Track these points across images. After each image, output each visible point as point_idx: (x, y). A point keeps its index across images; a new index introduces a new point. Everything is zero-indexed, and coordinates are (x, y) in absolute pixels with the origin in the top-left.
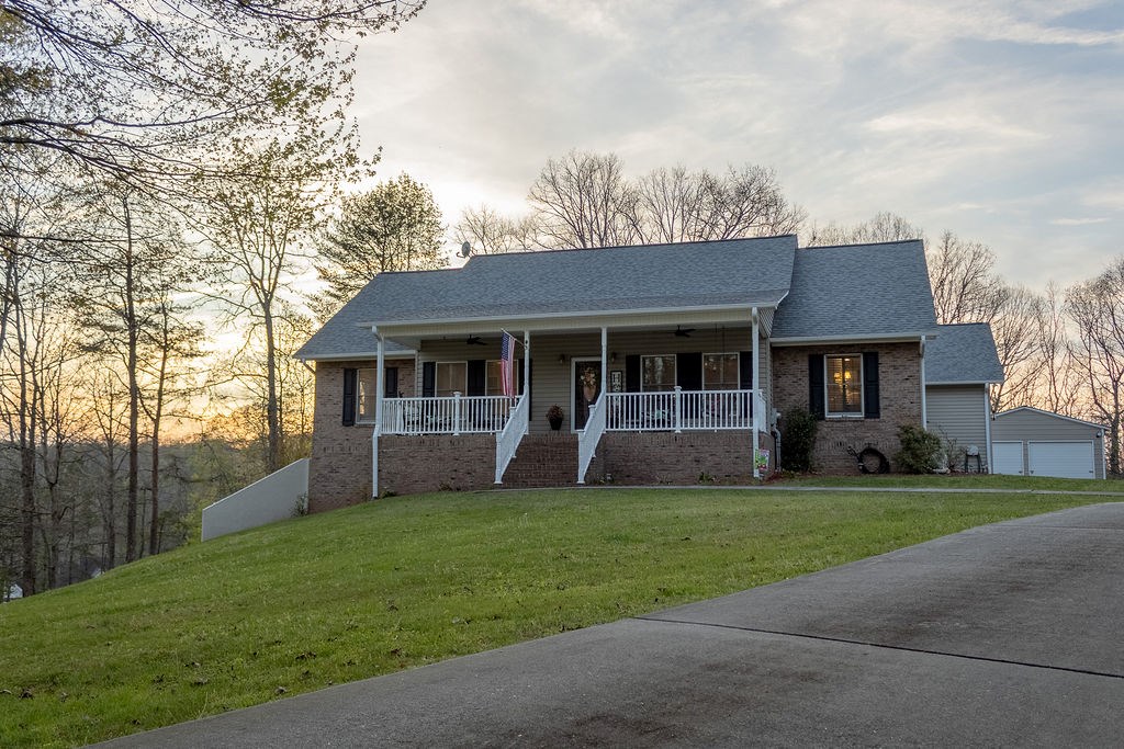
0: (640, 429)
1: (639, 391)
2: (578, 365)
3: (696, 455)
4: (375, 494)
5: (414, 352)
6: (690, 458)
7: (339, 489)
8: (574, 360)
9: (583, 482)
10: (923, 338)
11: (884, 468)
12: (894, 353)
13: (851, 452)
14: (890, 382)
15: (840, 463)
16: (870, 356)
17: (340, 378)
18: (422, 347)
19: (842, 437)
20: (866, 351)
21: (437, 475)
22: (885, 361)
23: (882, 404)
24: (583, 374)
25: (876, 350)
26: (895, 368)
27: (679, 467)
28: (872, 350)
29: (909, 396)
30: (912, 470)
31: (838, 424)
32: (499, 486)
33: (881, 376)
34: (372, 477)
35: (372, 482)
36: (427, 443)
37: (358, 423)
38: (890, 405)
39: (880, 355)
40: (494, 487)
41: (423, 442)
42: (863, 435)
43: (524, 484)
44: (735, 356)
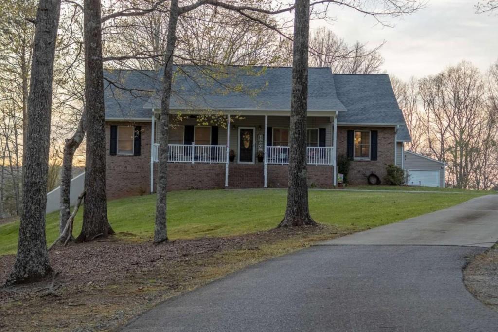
0: (282, 163)
1: (271, 145)
2: (242, 130)
3: (309, 175)
4: (152, 191)
8: (240, 128)
9: (266, 186)
10: (398, 126)
11: (378, 183)
12: (384, 131)
13: (364, 175)
14: (382, 145)
15: (359, 180)
16: (374, 132)
17: (109, 130)
19: (360, 169)
20: (372, 130)
21: (184, 182)
22: (380, 135)
23: (379, 154)
24: (244, 135)
26: (384, 138)
28: (375, 130)
29: (390, 151)
30: (393, 184)
31: (359, 163)
32: (227, 188)
33: (378, 142)
34: (150, 182)
35: (150, 184)
36: (179, 167)
37: (118, 154)
38: (382, 155)
39: (378, 132)
40: (224, 188)
41: (176, 166)
42: (370, 168)
43: (237, 187)
44: (317, 130)
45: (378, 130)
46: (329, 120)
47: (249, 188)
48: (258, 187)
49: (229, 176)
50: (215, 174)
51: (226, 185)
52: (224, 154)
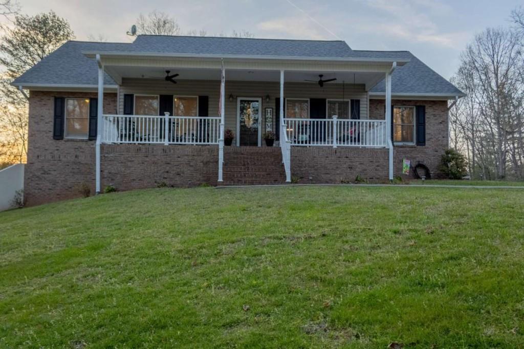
3: (351, 164)
4: (98, 190)
5: (116, 87)
6: (345, 166)
7: (50, 186)
8: (239, 99)
9: (290, 181)
11: (428, 176)
12: (434, 106)
14: (432, 125)
16: (420, 108)
17: (51, 103)
18: (123, 83)
19: (404, 157)
20: (418, 104)
21: (152, 175)
22: (429, 111)
23: (427, 137)
24: (245, 109)
25: (424, 104)
26: (435, 115)
27: (338, 172)
28: (422, 104)
29: (442, 133)
31: (401, 149)
32: (222, 183)
33: (427, 120)
34: (95, 175)
35: (95, 180)
36: (144, 150)
37: (66, 138)
38: (431, 138)
39: (426, 107)
40: (216, 184)
41: (139, 150)
42: (415, 156)
43: (239, 182)
44: (348, 102)
45: (426, 105)
46: (364, 89)
47: (260, 183)
48: (276, 181)
49: (225, 165)
50: (202, 162)
51: (220, 179)
52: (216, 130)
